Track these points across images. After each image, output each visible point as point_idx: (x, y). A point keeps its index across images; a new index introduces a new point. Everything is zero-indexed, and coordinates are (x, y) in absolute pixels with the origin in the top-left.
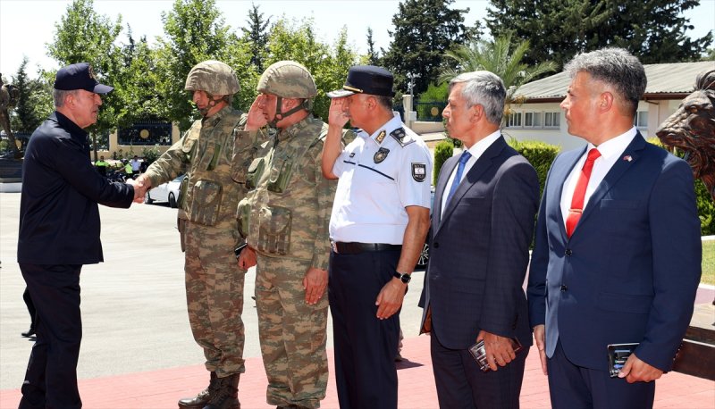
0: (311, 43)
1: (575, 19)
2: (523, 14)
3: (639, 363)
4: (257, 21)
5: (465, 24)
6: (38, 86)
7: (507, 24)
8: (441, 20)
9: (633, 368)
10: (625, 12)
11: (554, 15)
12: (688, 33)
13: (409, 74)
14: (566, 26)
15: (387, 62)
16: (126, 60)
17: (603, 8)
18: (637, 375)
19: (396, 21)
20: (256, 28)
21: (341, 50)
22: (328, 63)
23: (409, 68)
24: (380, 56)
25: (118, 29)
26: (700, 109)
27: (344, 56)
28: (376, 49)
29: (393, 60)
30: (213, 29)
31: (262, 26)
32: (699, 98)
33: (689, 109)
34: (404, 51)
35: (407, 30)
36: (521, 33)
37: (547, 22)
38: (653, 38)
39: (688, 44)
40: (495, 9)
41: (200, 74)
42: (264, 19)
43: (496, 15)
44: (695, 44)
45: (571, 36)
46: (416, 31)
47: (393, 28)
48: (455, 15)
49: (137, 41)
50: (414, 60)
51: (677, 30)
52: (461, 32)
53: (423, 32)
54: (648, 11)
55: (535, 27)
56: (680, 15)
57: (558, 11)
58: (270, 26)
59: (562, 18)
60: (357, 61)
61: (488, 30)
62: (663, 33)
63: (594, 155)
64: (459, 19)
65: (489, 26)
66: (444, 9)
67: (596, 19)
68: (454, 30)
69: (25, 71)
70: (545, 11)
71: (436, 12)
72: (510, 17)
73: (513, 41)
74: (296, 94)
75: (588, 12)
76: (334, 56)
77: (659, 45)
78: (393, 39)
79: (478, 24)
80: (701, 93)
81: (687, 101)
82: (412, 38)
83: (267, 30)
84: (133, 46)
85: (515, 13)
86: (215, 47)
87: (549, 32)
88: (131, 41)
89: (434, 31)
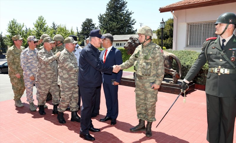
0: (66, 30)
1: (114, 26)
2: (105, 25)
3: (116, 82)
4: (54, 25)
5: (95, 26)
6: (5, 38)
7: (103, 27)
8: (91, 26)
9: (115, 83)
10: (123, 25)
11: (111, 26)
12: (133, 29)
13: (85, 36)
14: (113, 27)
15: (81, 34)
16: (26, 33)
17: (119, 25)
18: (116, 84)
19: (82, 26)
20: (54, 26)
21: (72, 31)
22: (69, 34)
23: (85, 35)
24: (79, 32)
25: (23, 26)
26: (130, 43)
27: (72, 32)
28: (79, 31)
29: (82, 33)
30: (45, 26)
31: (55, 26)
32: (130, 41)
33: (128, 43)
34: (84, 32)
35: (84, 28)
36: (105, 29)
37: (110, 27)
38: (128, 30)
39: (133, 31)
40: (100, 24)
41: (43, 37)
42: (55, 25)
43: (101, 25)
44: (134, 31)
45: (114, 29)
46: (86, 28)
47: (82, 27)
48: (93, 25)
49: (28, 29)
50: (86, 33)
51: (131, 29)
52: (94, 28)
53: (87, 28)
54: (127, 25)
55: (108, 28)
56: (132, 26)
57: (111, 25)
58: (57, 26)
59: (112, 26)
60: (75, 33)
61: (99, 28)
62: (129, 29)
63: (107, 50)
64: (94, 25)
65: (99, 27)
66: (91, 24)
67: (118, 26)
68: (93, 28)
69: (2, 35)
70: (109, 25)
71: (90, 24)
72: (103, 25)
73: (103, 30)
74: (60, 40)
75: (117, 25)
76: (70, 32)
77: (129, 31)
78: (82, 29)
79: (98, 27)
80: (130, 40)
81: (128, 41)
82: (85, 29)
83: (56, 27)
84: (27, 30)
85: (104, 25)
86: (45, 30)
87: (110, 29)
88: (27, 29)
89: (89, 28)
